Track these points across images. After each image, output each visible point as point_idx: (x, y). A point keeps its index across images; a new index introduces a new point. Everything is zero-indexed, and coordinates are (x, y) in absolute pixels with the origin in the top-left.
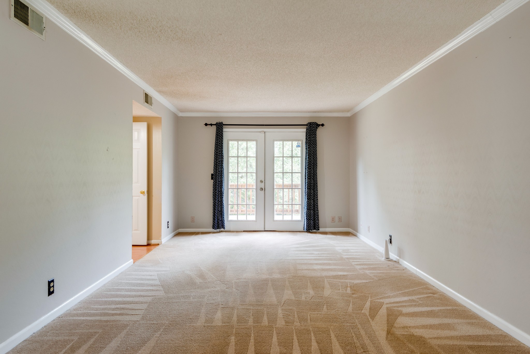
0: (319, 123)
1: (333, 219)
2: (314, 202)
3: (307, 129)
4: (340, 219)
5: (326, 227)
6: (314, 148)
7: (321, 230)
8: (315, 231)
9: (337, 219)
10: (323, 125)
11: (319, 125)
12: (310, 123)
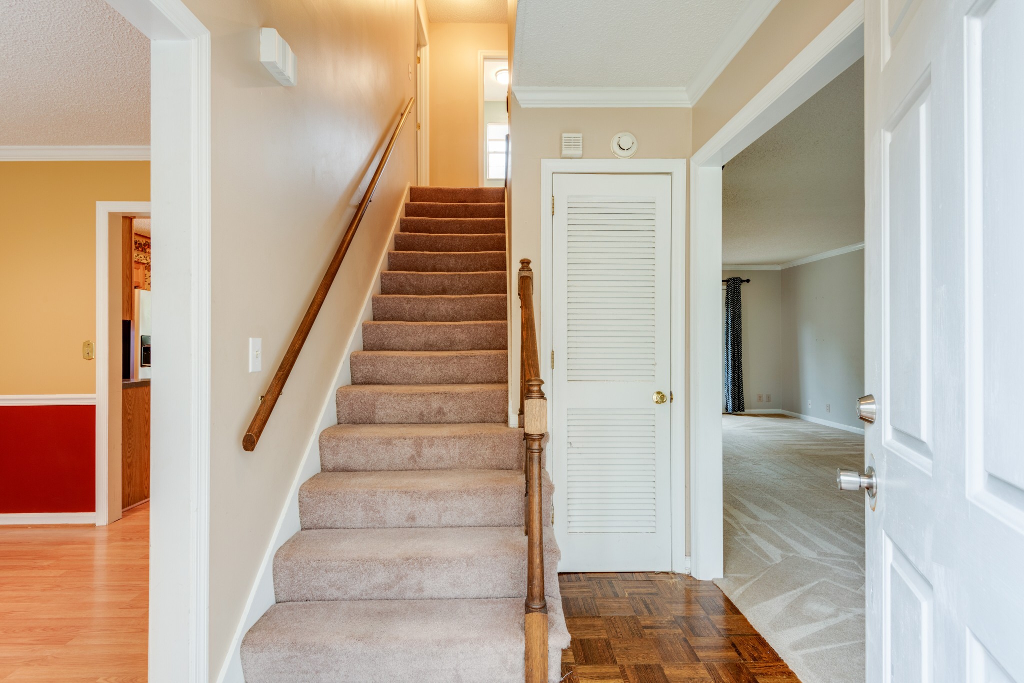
0: (743, 279)
1: (760, 398)
2: (738, 376)
3: (727, 286)
4: (768, 398)
5: (751, 408)
6: (738, 309)
7: (746, 411)
8: (739, 412)
9: (764, 398)
10: (748, 281)
11: (744, 281)
12: (733, 278)
